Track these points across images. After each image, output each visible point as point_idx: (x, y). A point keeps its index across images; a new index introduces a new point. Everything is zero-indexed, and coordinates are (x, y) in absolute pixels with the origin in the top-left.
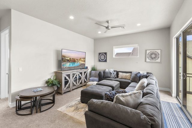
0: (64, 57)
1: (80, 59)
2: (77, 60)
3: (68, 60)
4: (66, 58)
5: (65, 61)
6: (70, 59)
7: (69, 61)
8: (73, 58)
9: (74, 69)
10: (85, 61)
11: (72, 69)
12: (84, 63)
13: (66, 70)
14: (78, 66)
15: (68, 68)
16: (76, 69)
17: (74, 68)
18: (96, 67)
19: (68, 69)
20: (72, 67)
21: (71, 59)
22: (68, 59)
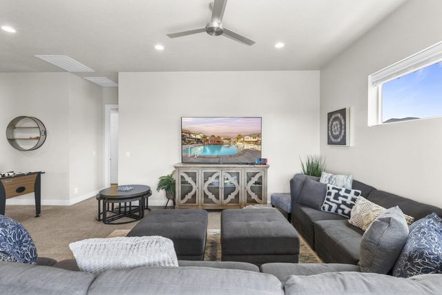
0: (186, 133)
1: (239, 137)
2: (229, 139)
3: (198, 141)
4: (193, 136)
5: (190, 141)
6: (205, 137)
7: (201, 142)
8: (213, 136)
9: (219, 164)
10: (258, 143)
11: (212, 161)
12: (256, 147)
13: (195, 161)
14: (231, 156)
15: (199, 157)
16: (224, 164)
17: (217, 160)
18: (323, 162)
19: (198, 161)
20: (210, 157)
21: (208, 138)
22: (198, 137)
